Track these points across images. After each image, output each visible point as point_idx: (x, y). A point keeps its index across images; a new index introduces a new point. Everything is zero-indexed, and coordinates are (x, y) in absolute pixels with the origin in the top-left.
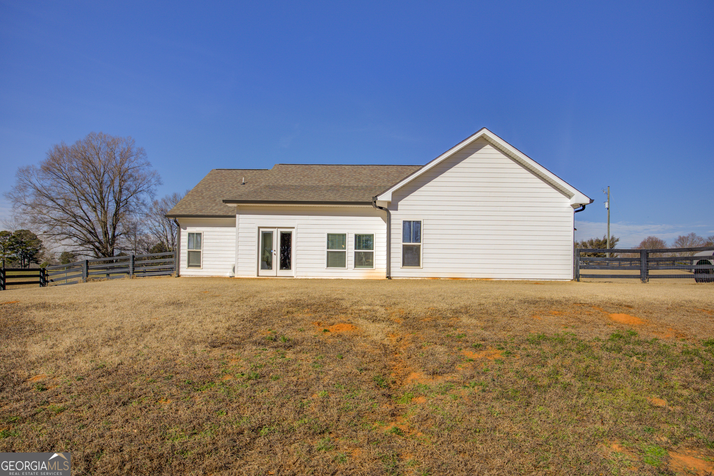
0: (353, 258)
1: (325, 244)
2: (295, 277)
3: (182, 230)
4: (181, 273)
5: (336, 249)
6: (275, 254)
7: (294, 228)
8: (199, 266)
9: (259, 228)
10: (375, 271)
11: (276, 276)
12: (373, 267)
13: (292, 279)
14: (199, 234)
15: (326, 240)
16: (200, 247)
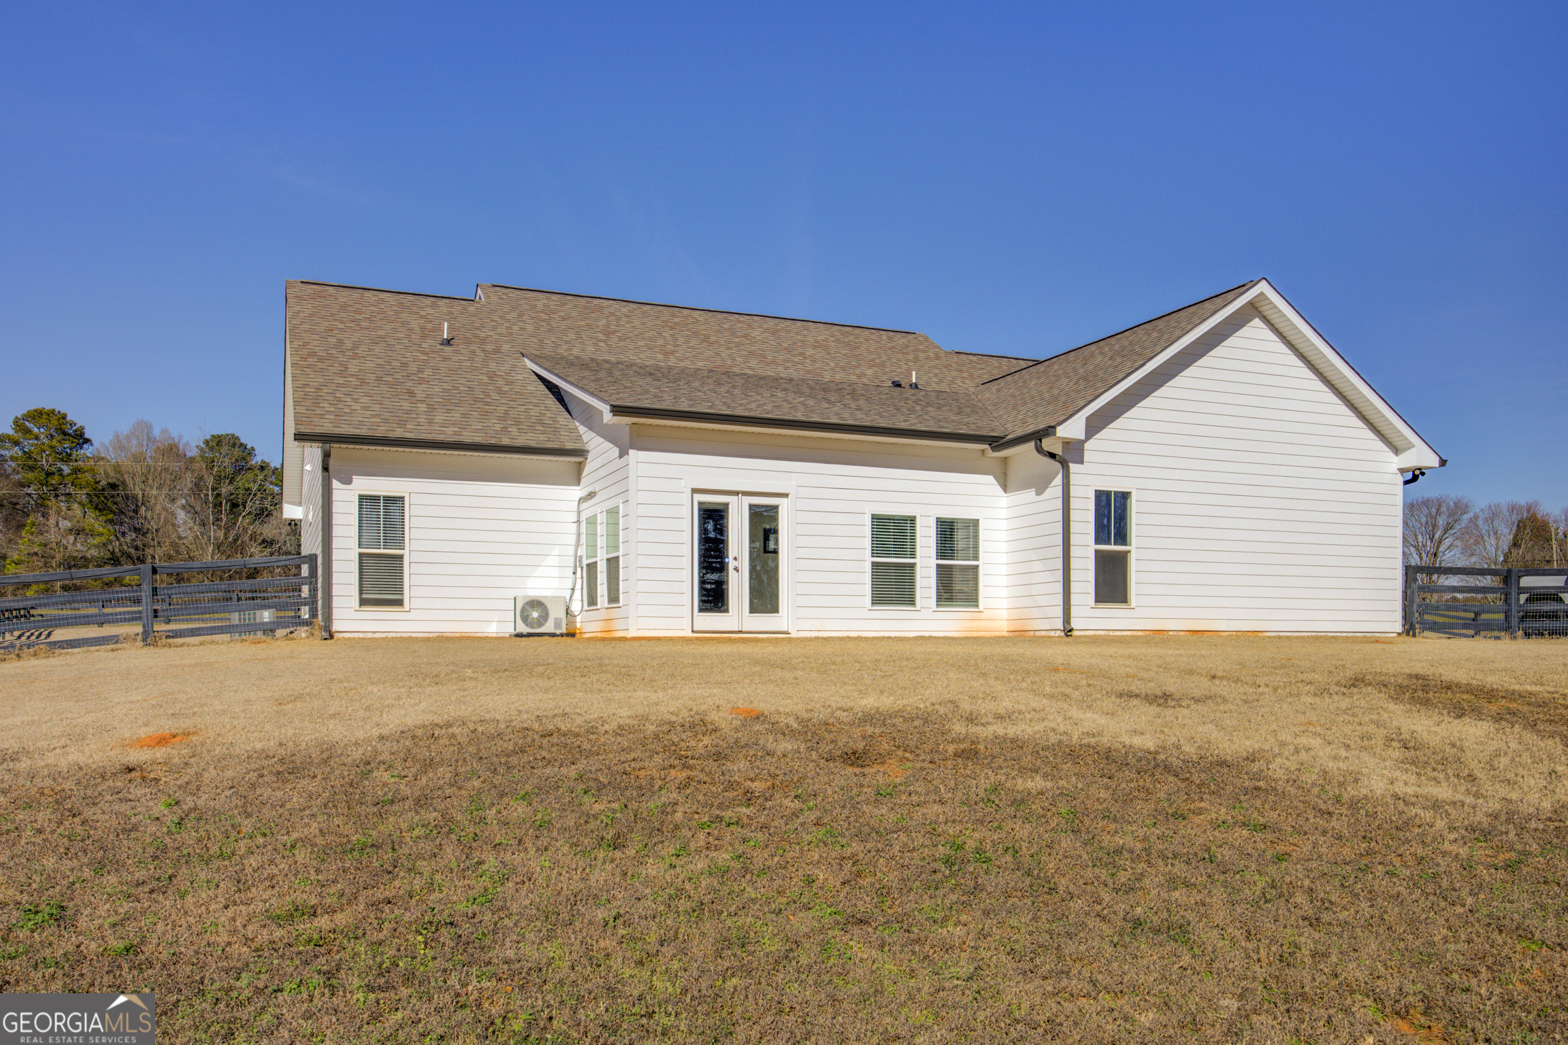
0: (933, 582)
1: (867, 543)
2: (794, 635)
3: (336, 484)
4: (336, 626)
5: (888, 555)
6: (736, 569)
7: (786, 495)
8: (399, 603)
9: (695, 491)
10: (983, 616)
11: (741, 632)
12: (977, 606)
13: (781, 638)
14: (395, 501)
15: (867, 531)
16: (400, 543)
